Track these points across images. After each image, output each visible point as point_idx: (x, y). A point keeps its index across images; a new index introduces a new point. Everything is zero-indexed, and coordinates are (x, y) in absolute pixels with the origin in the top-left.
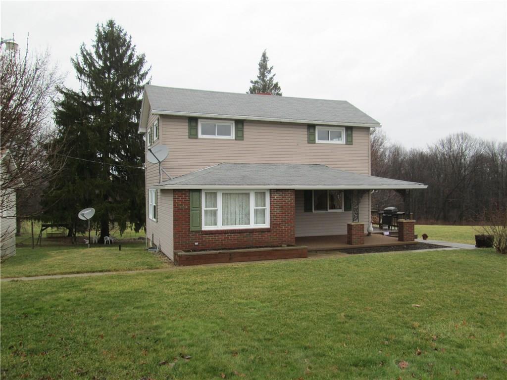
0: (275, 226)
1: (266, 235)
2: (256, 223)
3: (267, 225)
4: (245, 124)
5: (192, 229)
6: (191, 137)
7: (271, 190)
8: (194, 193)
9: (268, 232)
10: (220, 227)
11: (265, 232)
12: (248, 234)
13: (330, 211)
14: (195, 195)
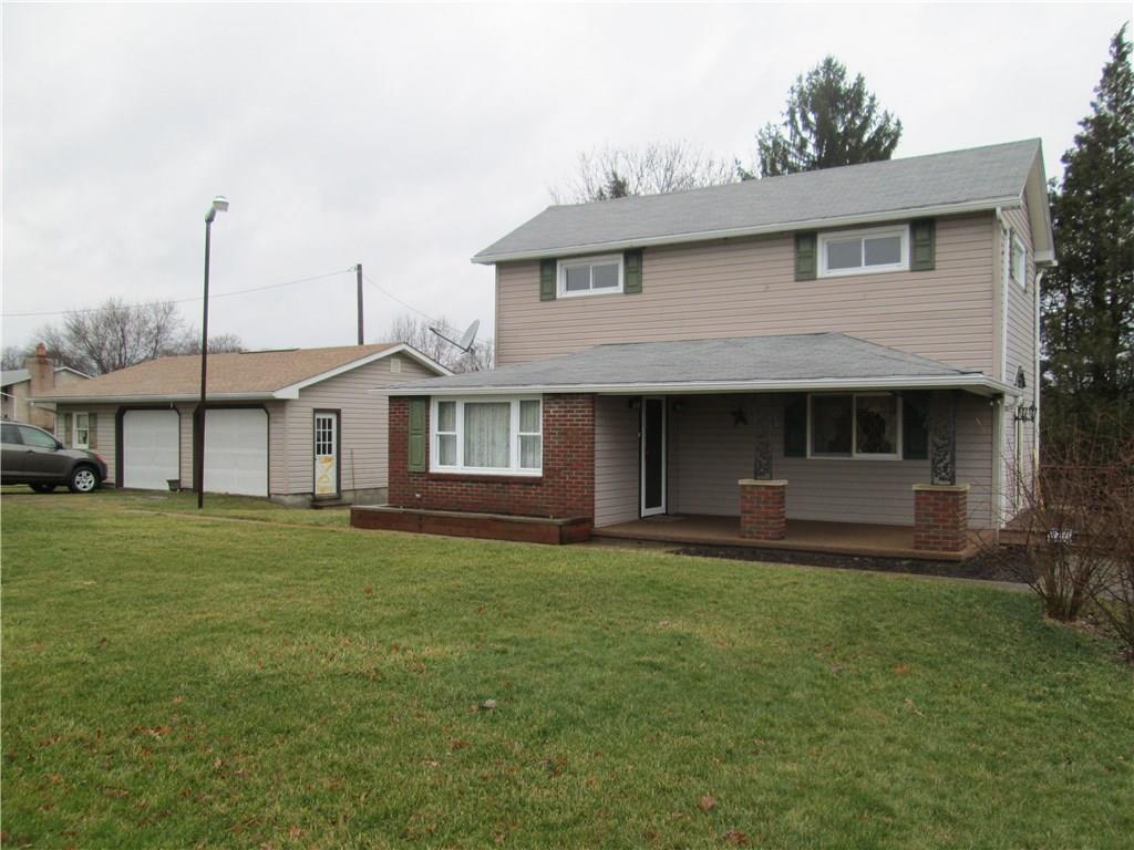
0: (551, 473)
1: (533, 491)
2: (524, 465)
3: (537, 472)
4: (644, 256)
5: (412, 468)
6: (545, 297)
7: (544, 394)
8: (415, 403)
9: (537, 485)
10: (458, 468)
11: (531, 484)
12: (500, 485)
13: (857, 456)
14: (418, 407)
